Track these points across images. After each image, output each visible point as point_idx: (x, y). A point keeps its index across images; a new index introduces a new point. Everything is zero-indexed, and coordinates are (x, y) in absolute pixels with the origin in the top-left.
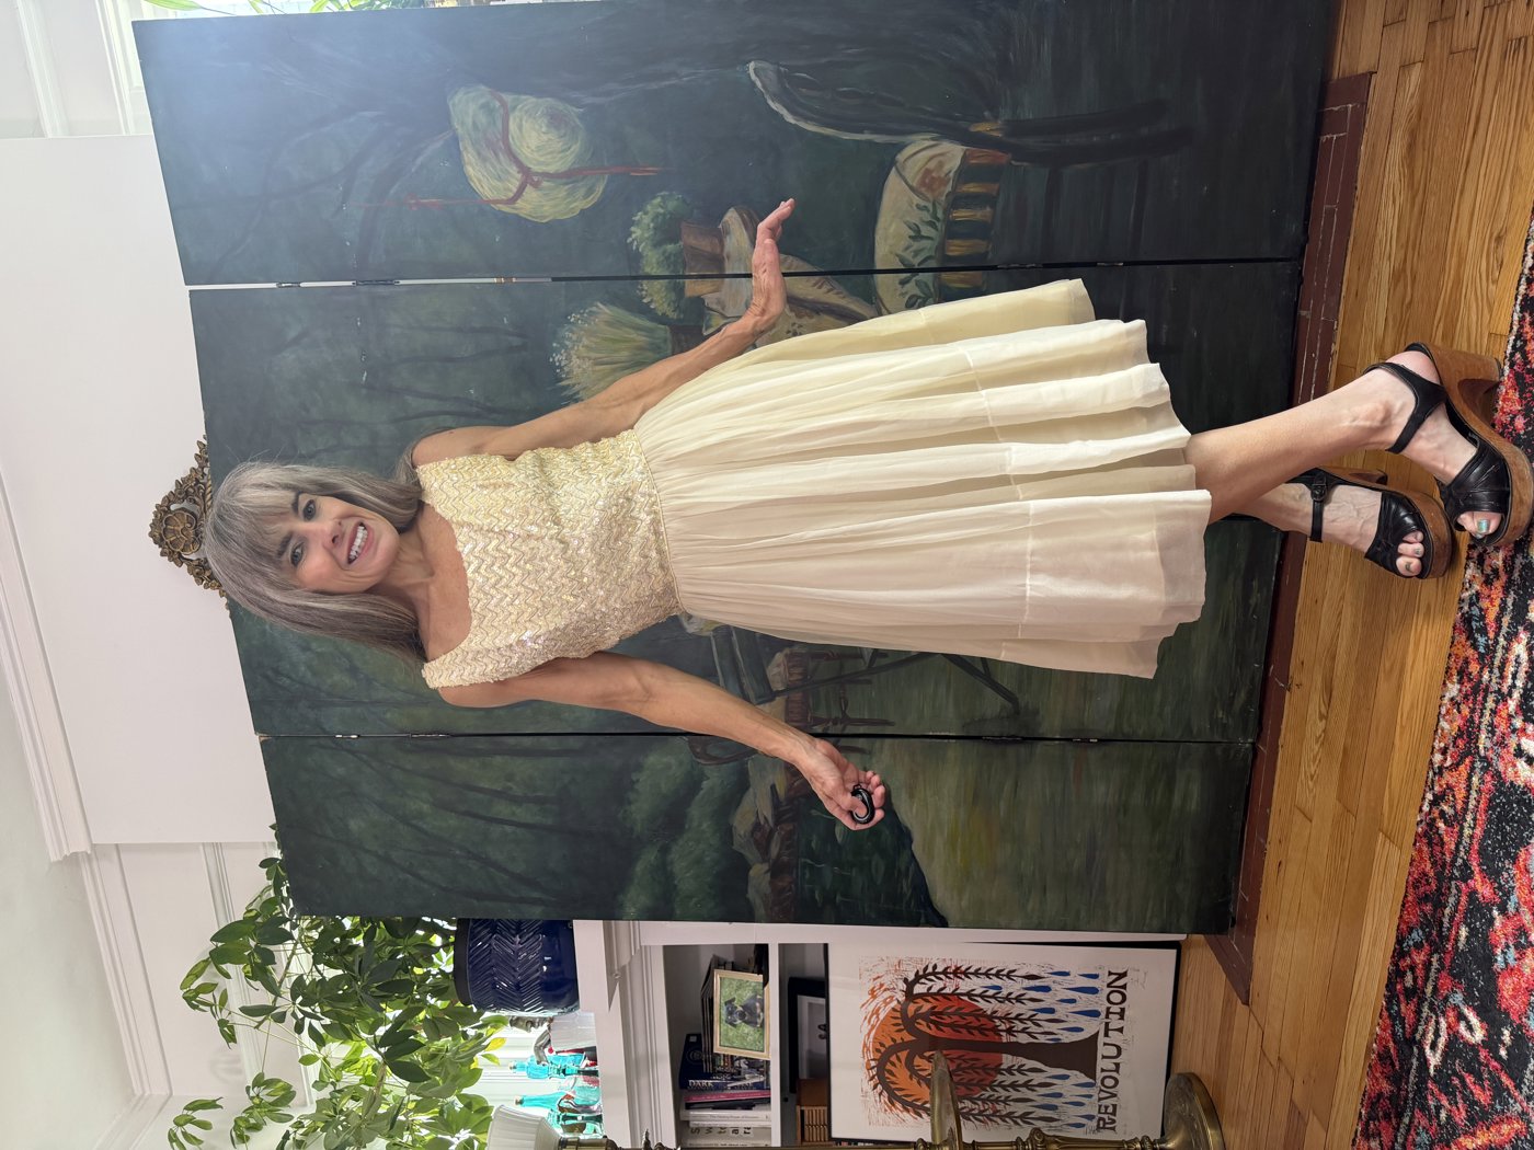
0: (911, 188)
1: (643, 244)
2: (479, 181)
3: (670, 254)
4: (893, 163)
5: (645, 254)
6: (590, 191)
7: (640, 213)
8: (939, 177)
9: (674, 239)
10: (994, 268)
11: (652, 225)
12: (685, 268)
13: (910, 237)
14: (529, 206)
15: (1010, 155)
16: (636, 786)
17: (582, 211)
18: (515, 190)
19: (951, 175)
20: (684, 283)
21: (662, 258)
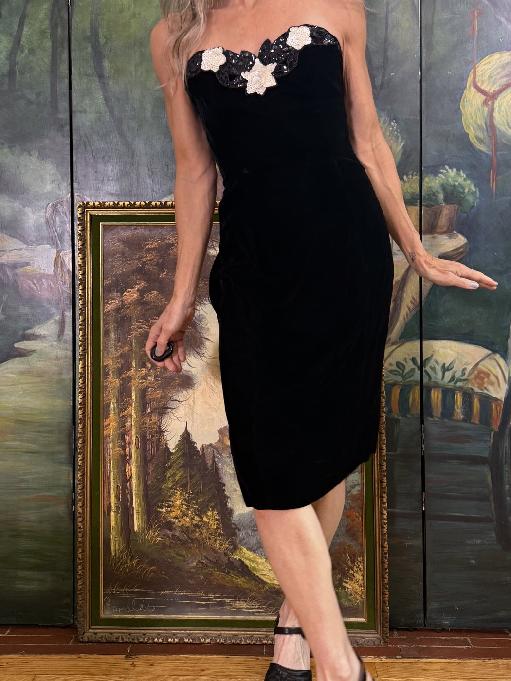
0: (477, 364)
1: (444, 177)
2: (489, 63)
3: (437, 196)
4: (494, 352)
5: (437, 178)
6: (481, 141)
7: (465, 176)
8: (483, 383)
9: (447, 200)
10: (422, 422)
11: (457, 184)
12: (426, 206)
13: (444, 364)
14: (471, 96)
15: (498, 430)
16: (25, 153)
17: (468, 134)
18: (482, 87)
19: (486, 391)
20: (416, 205)
21: (434, 190)
